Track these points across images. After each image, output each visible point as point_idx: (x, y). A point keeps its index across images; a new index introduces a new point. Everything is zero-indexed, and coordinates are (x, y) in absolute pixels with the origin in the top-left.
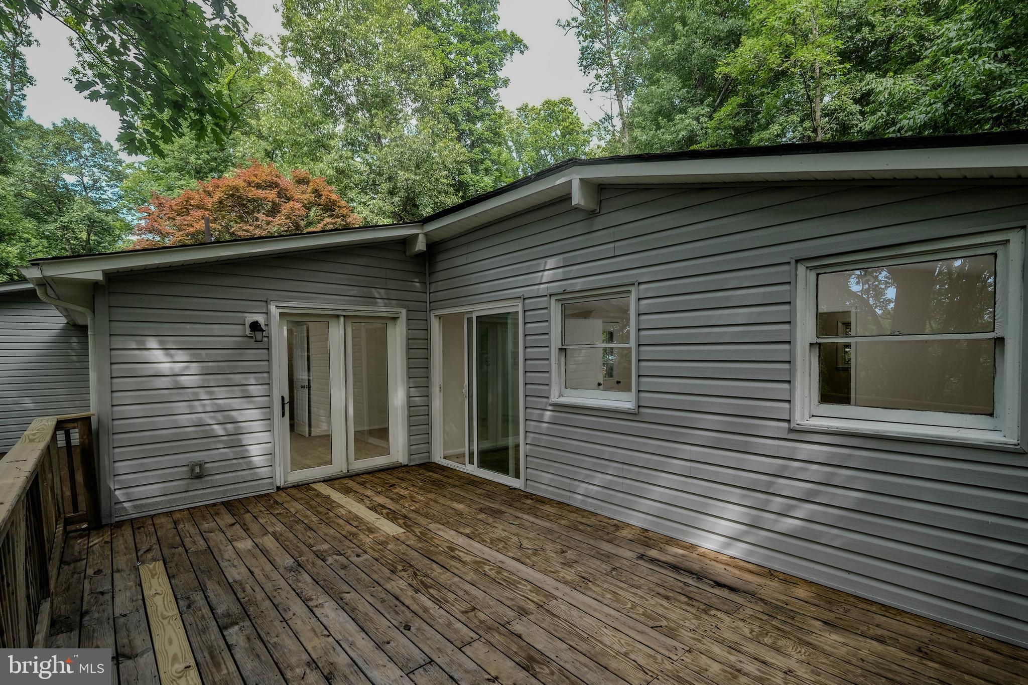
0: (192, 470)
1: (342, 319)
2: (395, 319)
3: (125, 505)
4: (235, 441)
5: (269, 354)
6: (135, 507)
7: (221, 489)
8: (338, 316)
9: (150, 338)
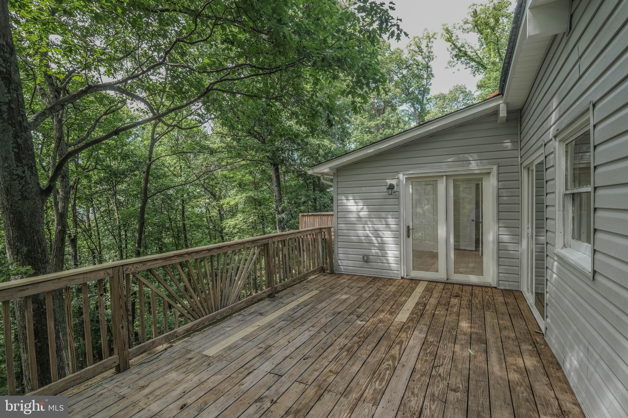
0: (364, 257)
1: (445, 178)
2: (489, 173)
3: (341, 267)
4: (382, 246)
5: (399, 201)
6: (344, 269)
7: (375, 270)
8: (443, 176)
9: (350, 195)
